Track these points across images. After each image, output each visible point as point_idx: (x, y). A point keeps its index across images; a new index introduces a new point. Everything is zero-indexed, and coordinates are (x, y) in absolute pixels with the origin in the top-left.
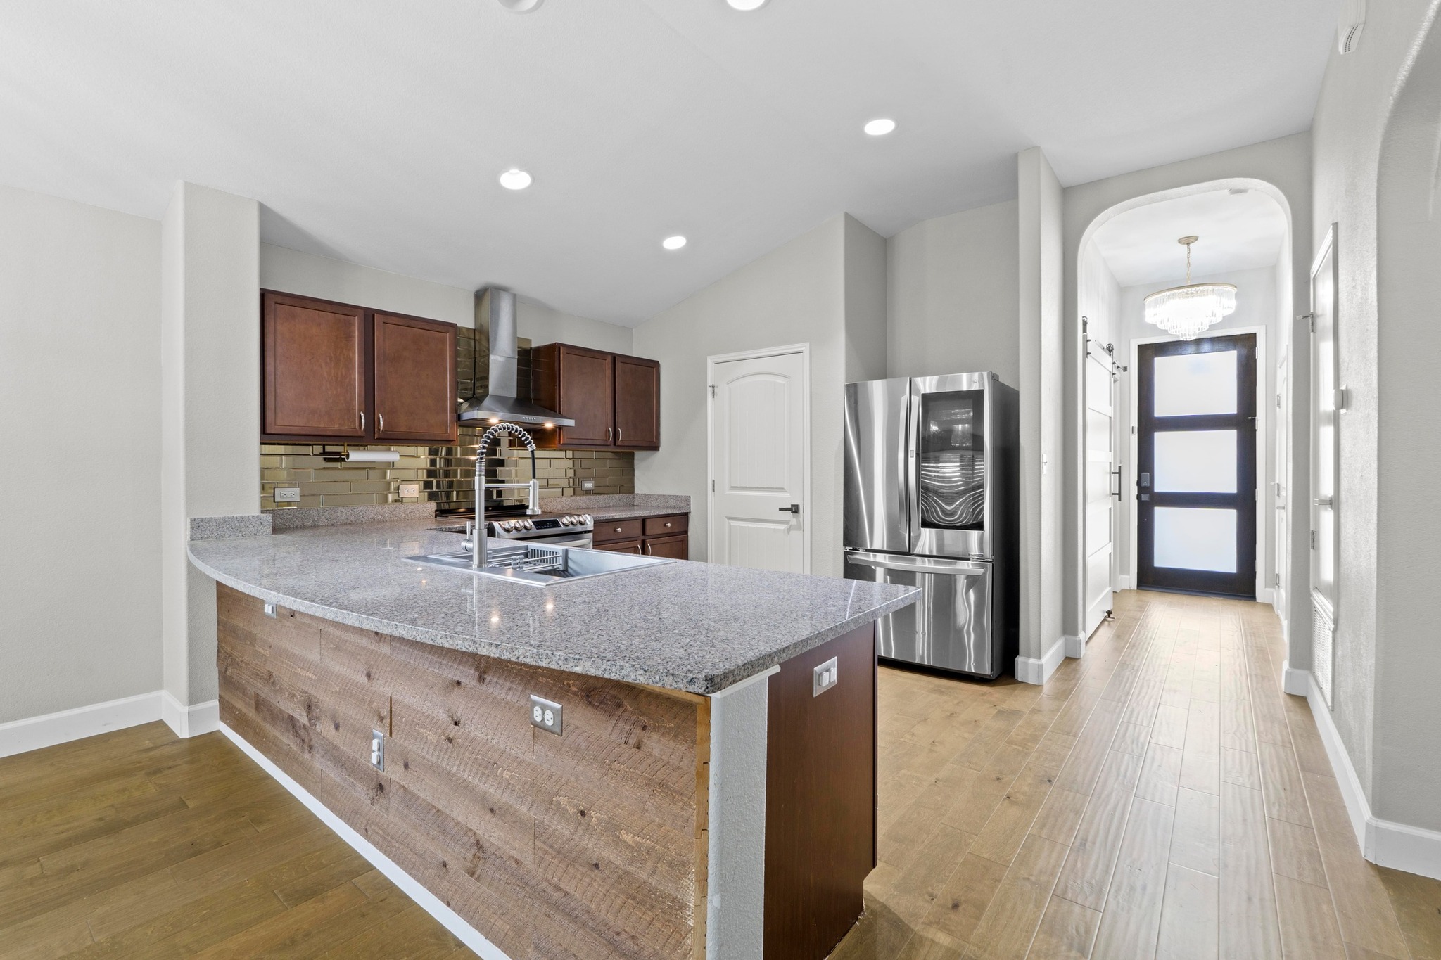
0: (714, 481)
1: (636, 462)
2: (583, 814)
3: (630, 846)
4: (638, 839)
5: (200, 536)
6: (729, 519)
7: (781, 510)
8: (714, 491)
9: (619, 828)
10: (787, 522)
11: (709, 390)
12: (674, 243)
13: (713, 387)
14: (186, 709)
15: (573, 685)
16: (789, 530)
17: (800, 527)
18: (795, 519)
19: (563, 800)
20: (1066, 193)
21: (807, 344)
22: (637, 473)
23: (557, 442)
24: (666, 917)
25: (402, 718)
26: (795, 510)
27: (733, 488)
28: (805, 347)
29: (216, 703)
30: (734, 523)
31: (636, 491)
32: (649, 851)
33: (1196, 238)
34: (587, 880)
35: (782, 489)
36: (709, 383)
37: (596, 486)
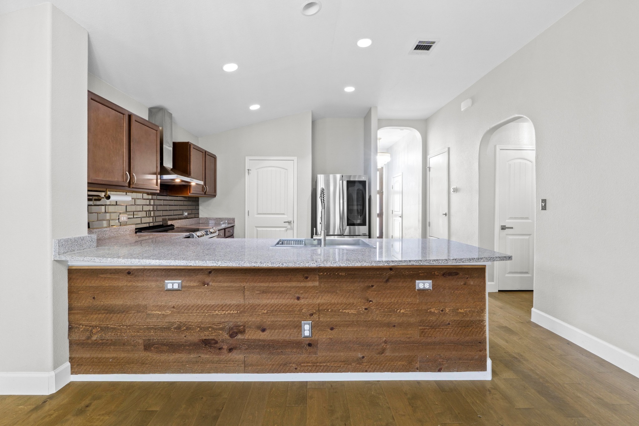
0: (248, 211)
1: (200, 202)
2: (442, 311)
3: (463, 313)
4: (466, 309)
6: (256, 227)
7: (284, 222)
8: (248, 215)
9: (458, 309)
10: (286, 227)
11: (247, 171)
12: (255, 107)
13: (249, 170)
14: (53, 374)
15: (437, 273)
16: (287, 230)
17: (292, 229)
18: (289, 226)
19: (433, 310)
21: (296, 157)
22: (200, 208)
23: (189, 192)
26: (290, 222)
27: (259, 214)
28: (295, 158)
29: (68, 364)
30: (259, 229)
31: (200, 216)
32: (469, 311)
33: (381, 139)
34: (445, 330)
35: (283, 214)
36: (247, 168)
37: (188, 214)
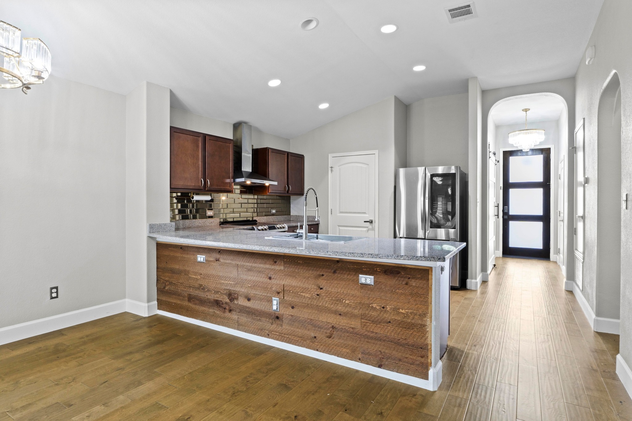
0: (332, 209)
1: (291, 201)
2: (383, 308)
3: (404, 313)
4: (407, 311)
5: (152, 231)
6: (339, 226)
7: (365, 222)
8: (332, 214)
9: (399, 309)
10: (367, 227)
11: (330, 169)
12: (324, 106)
13: (332, 168)
14: (146, 305)
15: (379, 269)
16: (368, 231)
17: (373, 229)
18: (371, 226)
19: (374, 305)
20: (484, 92)
21: (377, 151)
22: (292, 206)
23: (267, 192)
24: (418, 330)
25: (290, 291)
26: (371, 222)
27: (341, 212)
28: (376, 152)
29: (156, 302)
30: (341, 228)
31: (292, 214)
32: (411, 313)
33: (529, 109)
34: (386, 327)
35: (365, 213)
36: (330, 166)
37: (276, 212)
